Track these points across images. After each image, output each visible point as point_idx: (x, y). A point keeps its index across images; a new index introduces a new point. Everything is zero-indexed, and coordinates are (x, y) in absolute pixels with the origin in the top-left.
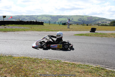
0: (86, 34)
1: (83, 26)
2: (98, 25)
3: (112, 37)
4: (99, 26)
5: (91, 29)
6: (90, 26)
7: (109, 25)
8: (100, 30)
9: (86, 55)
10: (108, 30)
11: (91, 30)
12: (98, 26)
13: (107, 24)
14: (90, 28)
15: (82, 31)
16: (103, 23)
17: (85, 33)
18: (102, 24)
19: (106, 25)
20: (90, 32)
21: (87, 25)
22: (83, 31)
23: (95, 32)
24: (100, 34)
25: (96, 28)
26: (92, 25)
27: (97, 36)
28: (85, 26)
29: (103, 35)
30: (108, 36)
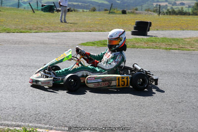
1: (111, 15)
2: (159, 11)
4: (159, 14)
5: (134, 25)
6: (132, 15)
7: (190, 10)
8: (162, 28)
9: (119, 110)
10: (187, 28)
11: (135, 28)
12: (156, 15)
13: (185, 9)
15: (109, 30)
16: (174, 7)
18: (169, 8)
19: (182, 13)
20: (134, 33)
21: (124, 12)
23: (149, 33)
24: (164, 40)
25: (150, 23)
26: (140, 13)
27: (155, 48)
28: (118, 15)
29: (171, 44)
30: (186, 46)
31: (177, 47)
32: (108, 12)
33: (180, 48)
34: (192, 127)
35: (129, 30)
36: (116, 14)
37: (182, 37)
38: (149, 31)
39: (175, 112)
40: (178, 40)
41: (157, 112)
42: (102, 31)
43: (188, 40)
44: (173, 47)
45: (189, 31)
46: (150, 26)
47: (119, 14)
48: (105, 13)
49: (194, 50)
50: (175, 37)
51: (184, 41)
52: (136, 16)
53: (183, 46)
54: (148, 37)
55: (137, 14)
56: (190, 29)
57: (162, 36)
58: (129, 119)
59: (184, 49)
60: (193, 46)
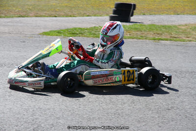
0: (91, 29)
5: (113, 7)
8: (150, 12)
11: (115, 12)
17: (89, 26)
20: (112, 19)
22: (83, 16)
23: (132, 19)
24: (152, 27)
25: (135, 5)
27: (140, 39)
30: (181, 36)
31: (168, 37)
33: (173, 39)
35: (107, 14)
37: (176, 23)
38: (132, 15)
39: (162, 122)
40: (169, 27)
41: (139, 122)
42: (71, 16)
43: (183, 28)
44: (163, 37)
45: (186, 16)
46: (134, 9)
49: (190, 41)
50: (166, 24)
51: (178, 29)
53: (176, 36)
54: (131, 24)
56: (187, 14)
57: (149, 23)
59: (178, 39)
60: (189, 36)
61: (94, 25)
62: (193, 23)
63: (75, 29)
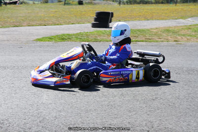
0: (77, 34)
1: (67, 7)
3: (168, 40)
4: (120, 3)
5: (94, 16)
6: (90, 6)
8: (125, 19)
9: (87, 111)
10: (152, 18)
11: (96, 20)
12: (116, 4)
14: (91, 12)
15: (66, 23)
17: (75, 32)
20: (94, 26)
21: (81, 3)
22: (68, 24)
23: (111, 25)
25: (112, 13)
26: (99, 4)
28: (74, 7)
29: (137, 35)
30: (154, 37)
31: (144, 39)
32: (63, 3)
33: (147, 40)
34: (170, 126)
35: (89, 22)
36: (72, 5)
37: (148, 27)
38: (110, 22)
39: (150, 111)
40: (143, 30)
41: (130, 111)
42: (58, 25)
43: (154, 31)
44: (139, 39)
45: (155, 21)
46: (112, 16)
47: (75, 5)
48: (60, 5)
49: (162, 41)
50: (140, 28)
51: (151, 32)
52: (95, 6)
53: (150, 38)
54: (110, 29)
55: (95, 4)
56: (156, 19)
58: (99, 121)
59: (152, 40)
60: (161, 37)
61: (79, 32)
62: (162, 26)
63: (64, 35)
